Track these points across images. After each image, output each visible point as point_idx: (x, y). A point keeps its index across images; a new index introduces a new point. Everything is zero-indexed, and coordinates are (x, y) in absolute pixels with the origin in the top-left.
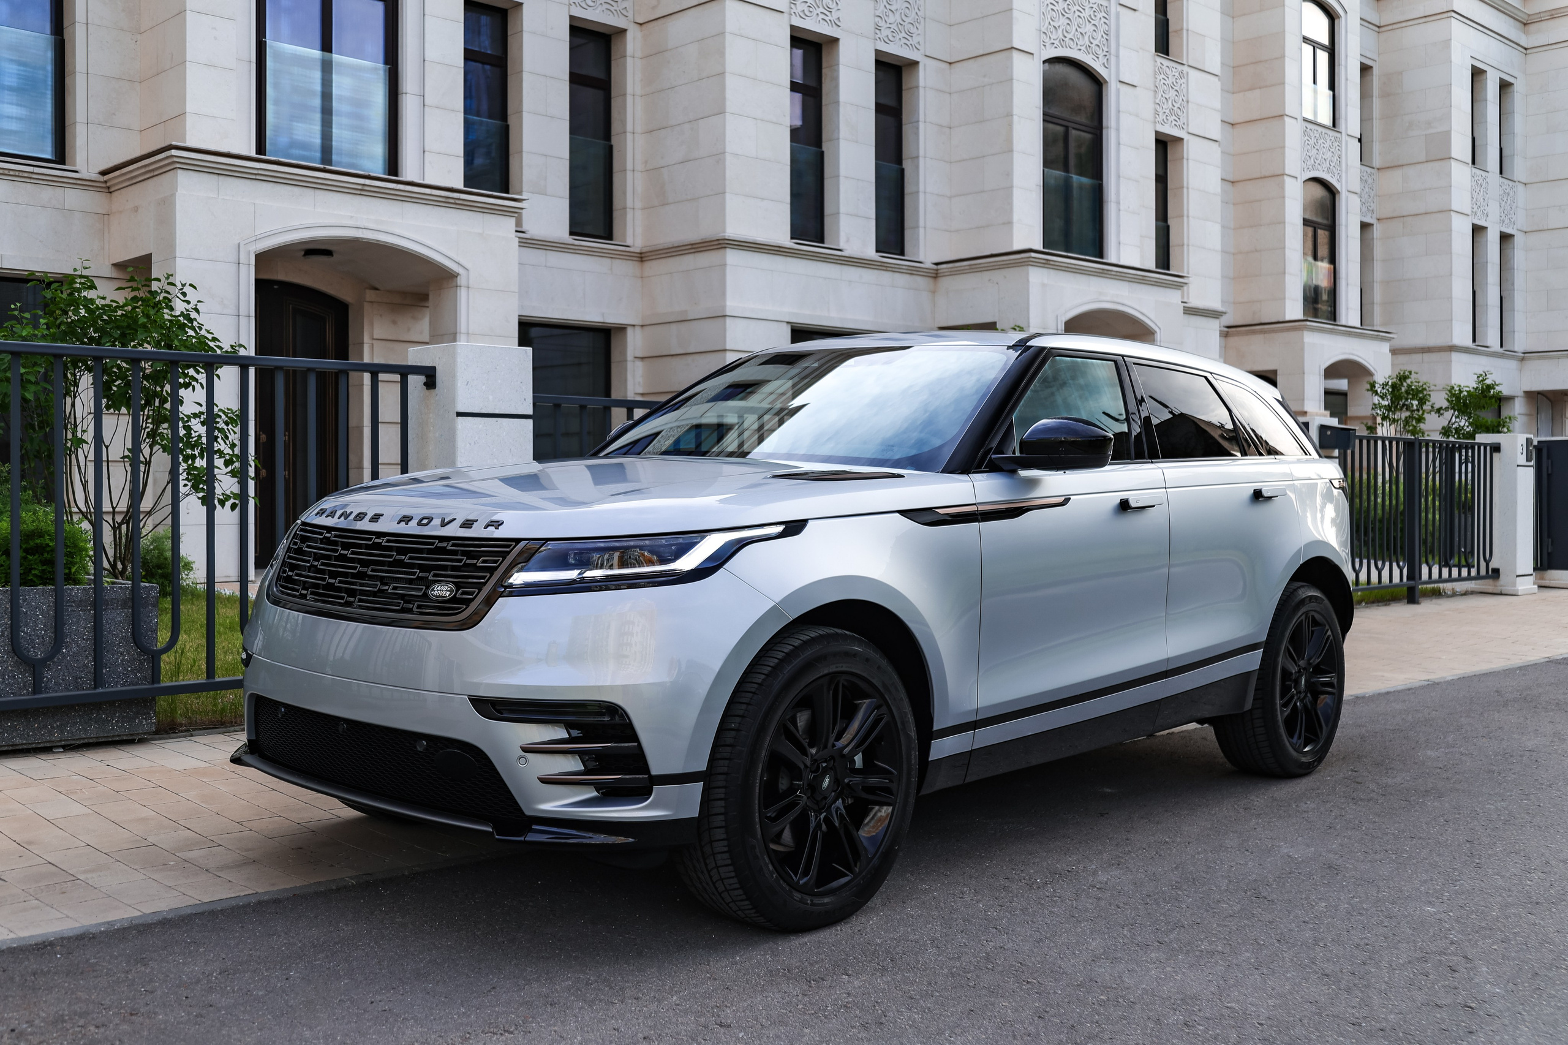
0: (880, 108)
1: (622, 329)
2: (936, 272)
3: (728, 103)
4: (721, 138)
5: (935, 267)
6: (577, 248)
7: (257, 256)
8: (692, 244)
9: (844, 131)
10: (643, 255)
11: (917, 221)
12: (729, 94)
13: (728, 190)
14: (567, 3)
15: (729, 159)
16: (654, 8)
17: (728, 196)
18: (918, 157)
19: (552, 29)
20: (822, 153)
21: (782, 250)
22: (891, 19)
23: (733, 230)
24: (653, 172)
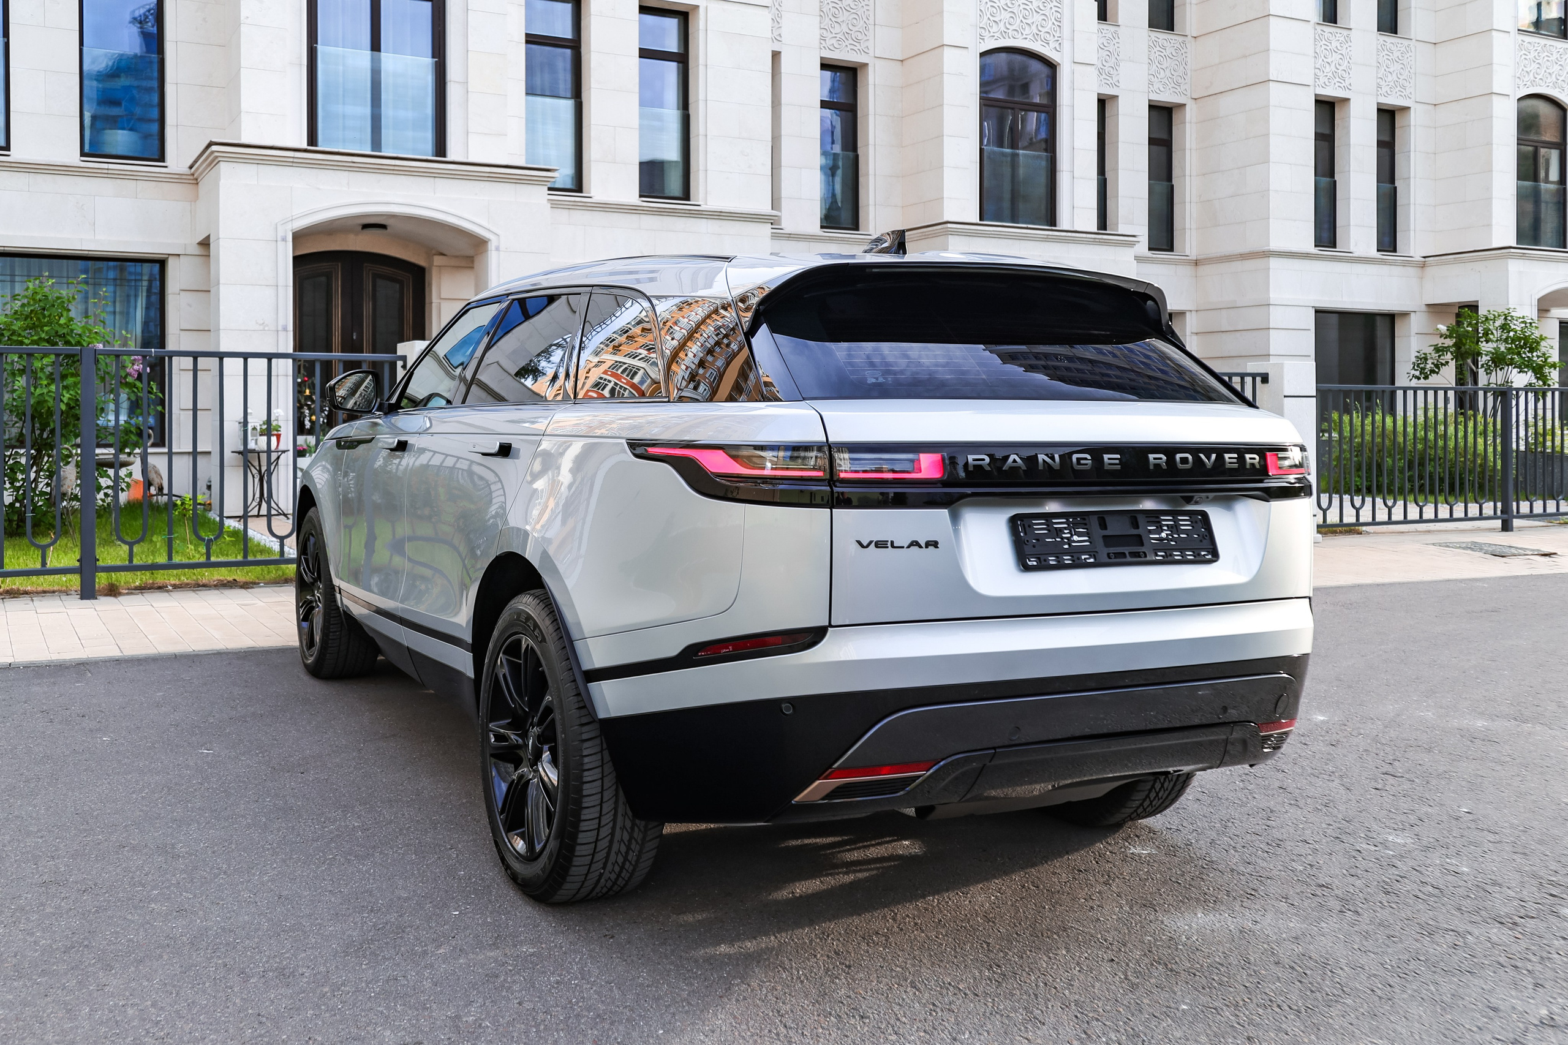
0: (1380, 144)
1: (1185, 313)
2: (1424, 263)
3: (1272, 156)
5: (1423, 259)
9: (1353, 165)
11: (1409, 226)
13: (1272, 216)
15: (1272, 194)
17: (1271, 220)
18: (1409, 178)
20: (1335, 182)
22: (1390, 78)
23: (1275, 245)
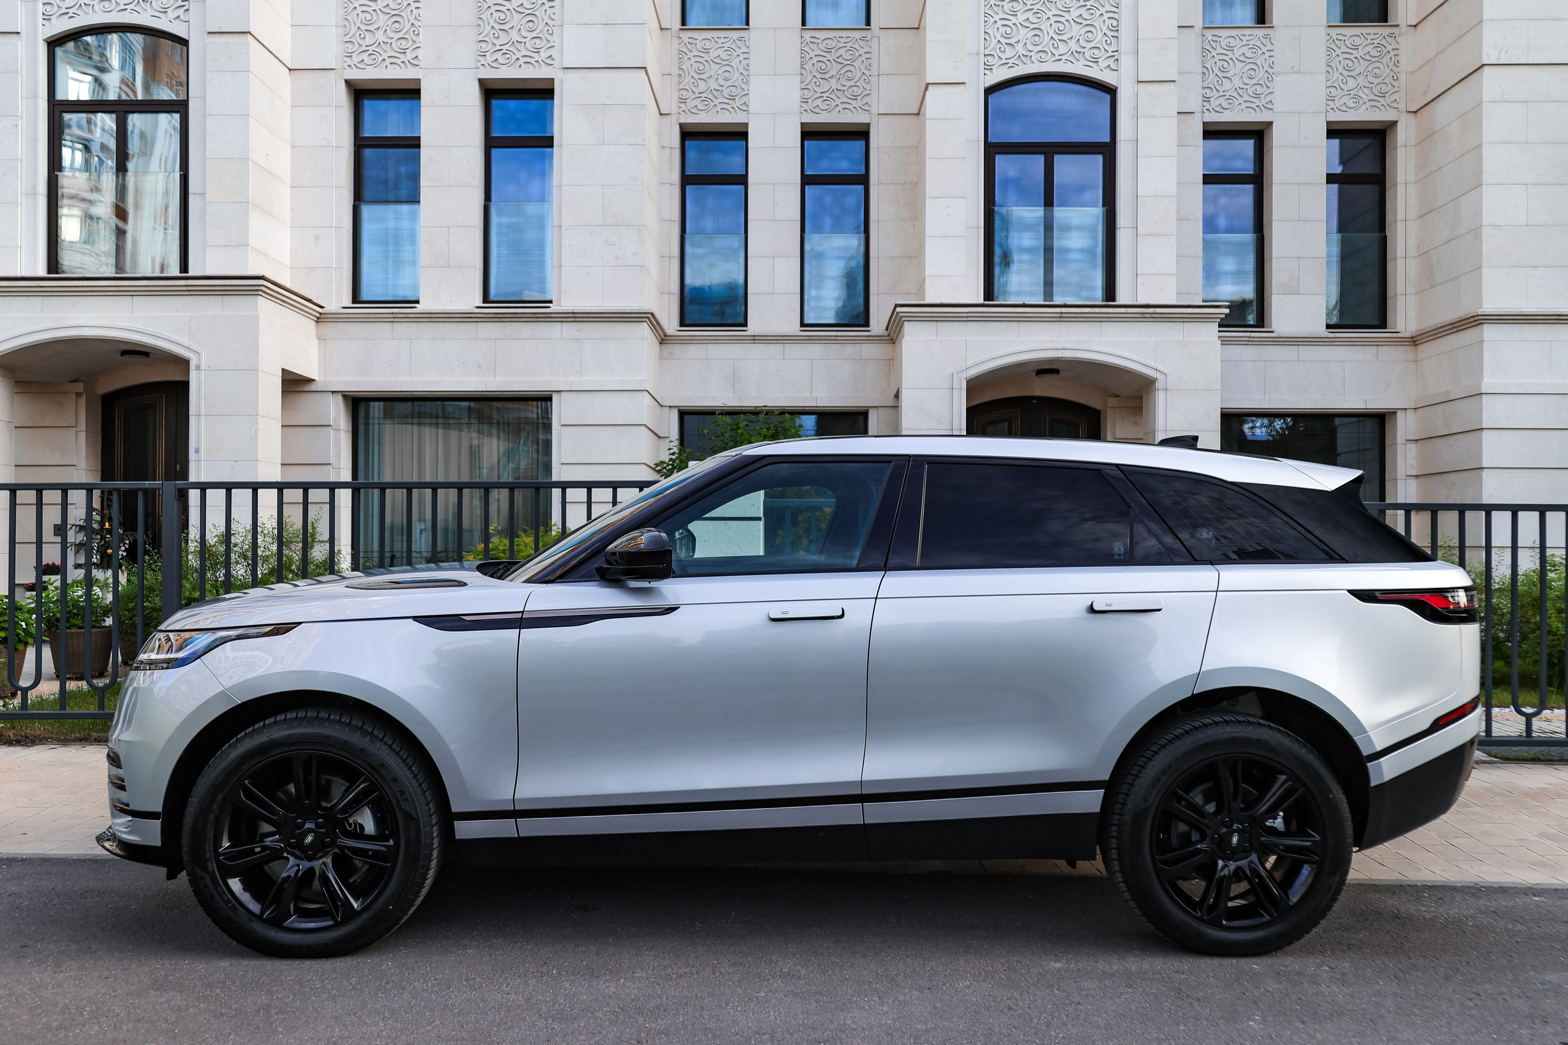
1: (1393, 413)
3: (1485, 176)
4: (1478, 214)
6: (1333, 340)
7: (968, 382)
8: (1453, 324)
10: (1414, 339)
12: (1486, 165)
13: (1485, 264)
14: (1325, 111)
15: (1485, 231)
16: (1425, 93)
19: (1306, 138)
21: (1562, 318)
23: (1490, 306)
24: (1424, 255)
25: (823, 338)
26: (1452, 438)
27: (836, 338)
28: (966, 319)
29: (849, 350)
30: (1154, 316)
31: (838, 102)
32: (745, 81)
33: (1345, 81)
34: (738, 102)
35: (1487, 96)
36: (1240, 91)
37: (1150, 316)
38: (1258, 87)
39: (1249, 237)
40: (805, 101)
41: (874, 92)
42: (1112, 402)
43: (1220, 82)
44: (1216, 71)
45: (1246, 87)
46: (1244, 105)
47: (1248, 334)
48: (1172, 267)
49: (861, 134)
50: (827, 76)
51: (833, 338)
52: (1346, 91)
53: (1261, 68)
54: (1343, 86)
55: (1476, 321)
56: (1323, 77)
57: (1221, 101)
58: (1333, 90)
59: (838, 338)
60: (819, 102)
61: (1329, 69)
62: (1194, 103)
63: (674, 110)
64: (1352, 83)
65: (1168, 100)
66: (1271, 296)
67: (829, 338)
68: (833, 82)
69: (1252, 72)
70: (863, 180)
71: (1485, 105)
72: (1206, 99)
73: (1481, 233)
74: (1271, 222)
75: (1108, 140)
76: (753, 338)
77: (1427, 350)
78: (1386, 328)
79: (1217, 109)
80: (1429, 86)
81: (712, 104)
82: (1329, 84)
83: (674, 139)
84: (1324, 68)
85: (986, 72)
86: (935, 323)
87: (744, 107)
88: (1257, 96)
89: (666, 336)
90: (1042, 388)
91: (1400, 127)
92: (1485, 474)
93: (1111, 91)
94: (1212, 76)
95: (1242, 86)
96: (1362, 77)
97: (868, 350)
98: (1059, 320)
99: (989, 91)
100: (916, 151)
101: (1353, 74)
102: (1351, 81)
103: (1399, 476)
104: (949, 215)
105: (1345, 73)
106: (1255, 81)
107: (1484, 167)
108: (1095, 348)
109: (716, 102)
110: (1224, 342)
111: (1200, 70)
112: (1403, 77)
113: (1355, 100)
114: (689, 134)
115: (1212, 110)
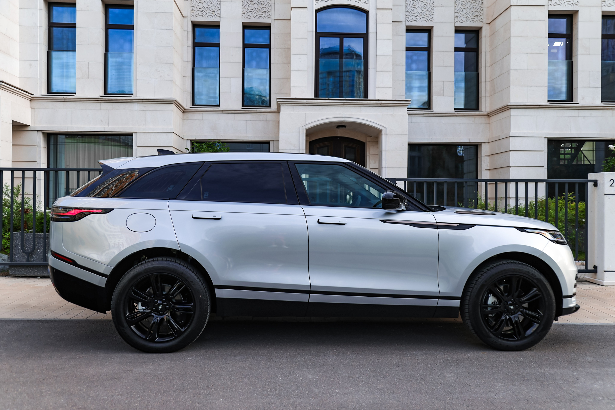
1: (480, 144)
3: (511, 50)
4: (509, 64)
6: (456, 115)
7: (306, 131)
8: (500, 109)
10: (488, 115)
13: (511, 85)
14: (454, 22)
15: (512, 72)
16: (492, 16)
17: (511, 87)
19: (446, 33)
21: (541, 106)
24: (492, 81)
25: (251, 112)
26: (501, 154)
27: (256, 112)
28: (305, 105)
29: (262, 117)
30: (381, 104)
31: (258, 14)
32: (219, 4)
33: (462, 10)
34: (216, 13)
35: (512, 18)
36: (421, 14)
37: (379, 104)
38: (428, 12)
39: (425, 73)
40: (244, 13)
41: (273, 10)
42: (369, 139)
43: (413, 10)
44: (411, 5)
45: (423, 12)
46: (422, 19)
47: (423, 112)
48: (390, 84)
49: (268, 27)
50: (253, 3)
51: (255, 112)
52: (462, 14)
53: (429, 4)
54: (461, 12)
55: (507, 108)
56: (453, 9)
57: (413, 17)
58: (457, 14)
59: (257, 112)
60: (250, 13)
61: (456, 5)
62: (402, 18)
63: (189, 15)
64: (465, 11)
65: (389, 16)
66: (432, 97)
67: (254, 112)
68: (256, 5)
69: (425, 6)
70: (268, 46)
71: (511, 21)
72: (407, 16)
73: (510, 72)
74: (433, 67)
75: (365, 32)
76: (222, 111)
77: (493, 119)
78: (478, 110)
79: (412, 20)
80: (494, 13)
81: (205, 13)
82: (456, 11)
83: (190, 27)
84: (454, 5)
85: (316, 3)
86: (293, 106)
87: (218, 15)
88: (427, 16)
89: (185, 110)
90: (340, 133)
91: (483, 29)
92: (511, 169)
93: (366, 12)
94: (409, 7)
95: (421, 11)
96: (468, 9)
97: (270, 117)
98: (343, 105)
99: (317, 11)
100: (288, 35)
101: (465, 7)
102: (464, 10)
103: (482, 170)
104: (300, 62)
105: (462, 7)
106: (426, 10)
107: (511, 46)
108: (358, 117)
109: (207, 12)
110: (409, 115)
111: (405, 4)
112: (485, 9)
113: (466, 18)
114: (195, 25)
115: (409, 21)
